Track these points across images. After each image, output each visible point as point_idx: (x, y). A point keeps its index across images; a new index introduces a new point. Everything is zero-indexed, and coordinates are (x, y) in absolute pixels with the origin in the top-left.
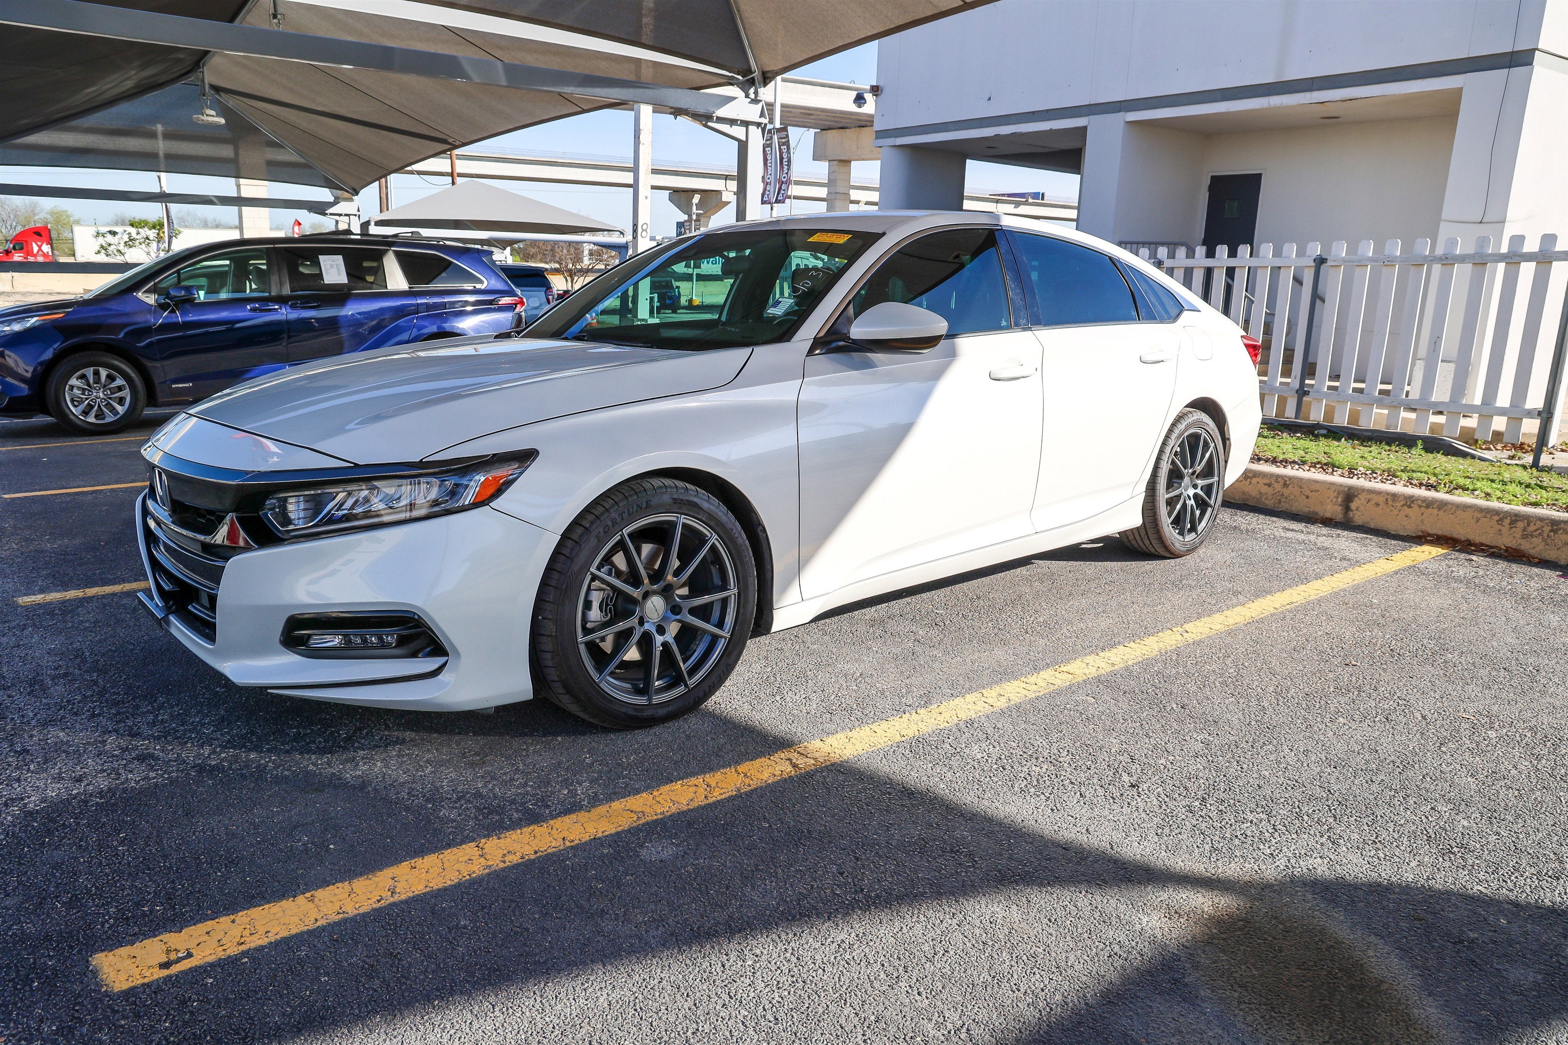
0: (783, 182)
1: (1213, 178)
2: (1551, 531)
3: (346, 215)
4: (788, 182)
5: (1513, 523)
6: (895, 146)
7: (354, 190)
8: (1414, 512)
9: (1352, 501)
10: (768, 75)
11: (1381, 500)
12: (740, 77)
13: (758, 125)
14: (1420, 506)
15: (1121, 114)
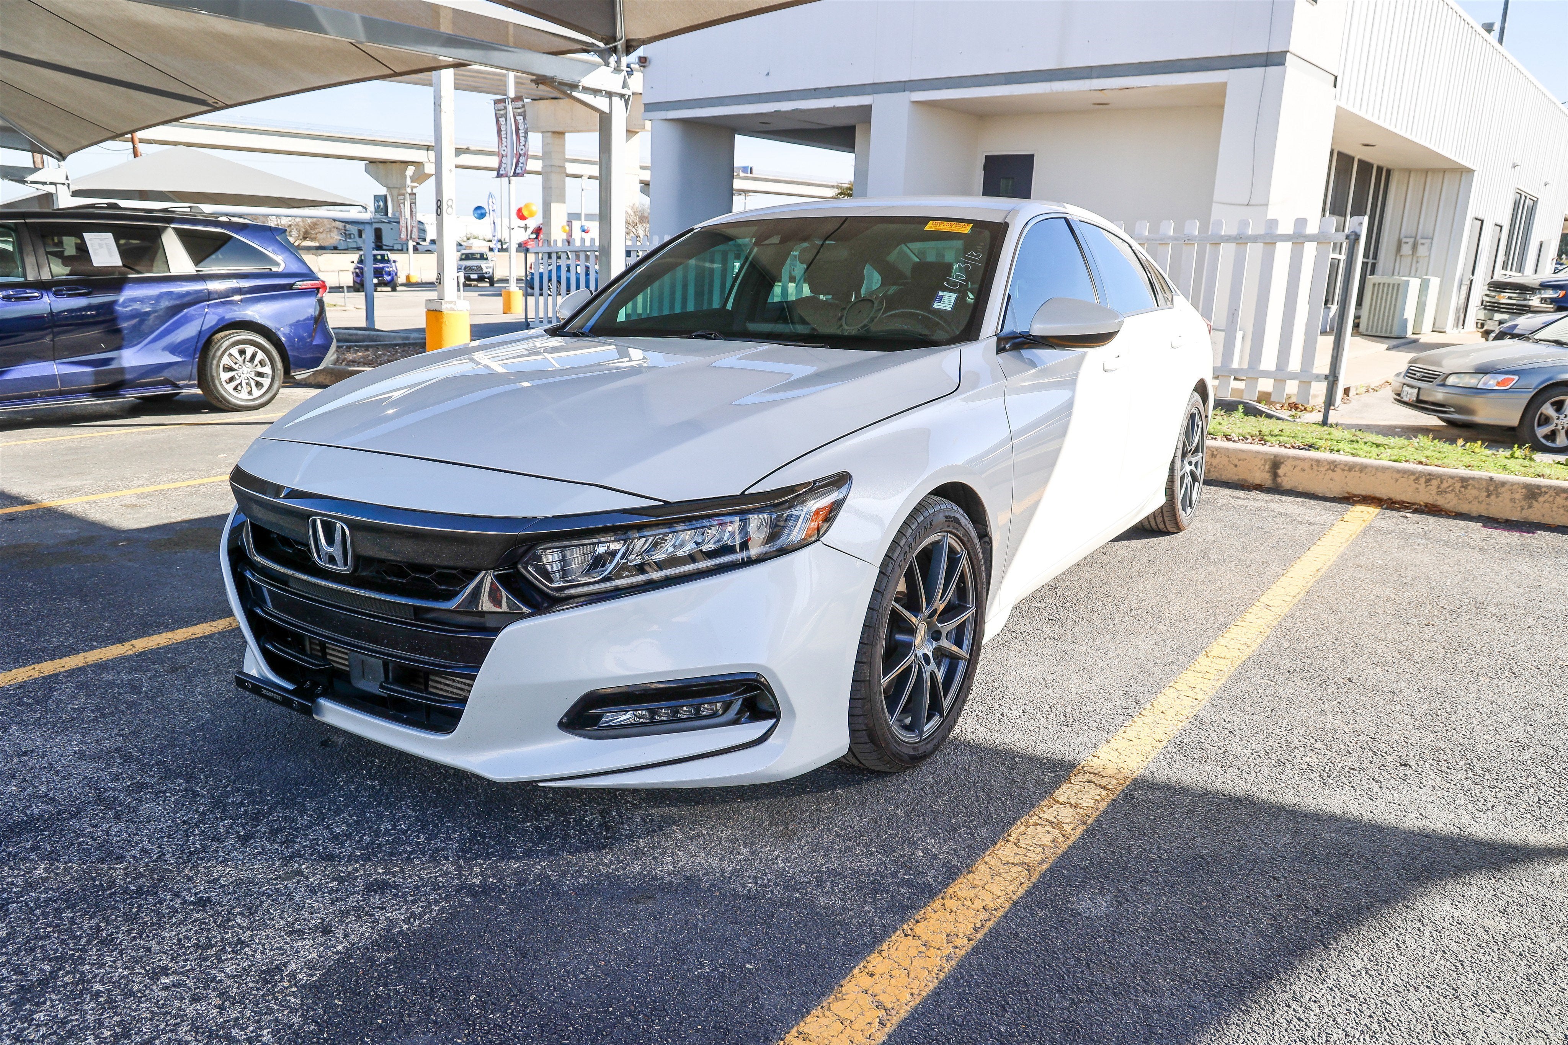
0: (520, 155)
1: (987, 157)
2: (1462, 487)
3: (51, 184)
4: (527, 156)
5: (1428, 481)
6: (666, 120)
7: (60, 154)
8: (1338, 475)
9: (1278, 468)
10: (634, 44)
11: (1306, 466)
12: (602, 45)
13: (622, 96)
14: (1343, 470)
15: (907, 93)
